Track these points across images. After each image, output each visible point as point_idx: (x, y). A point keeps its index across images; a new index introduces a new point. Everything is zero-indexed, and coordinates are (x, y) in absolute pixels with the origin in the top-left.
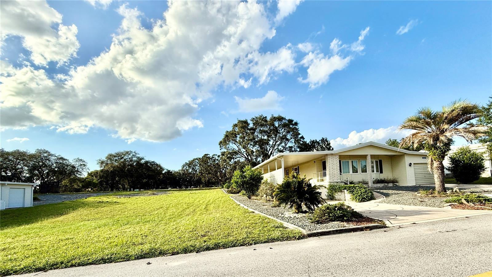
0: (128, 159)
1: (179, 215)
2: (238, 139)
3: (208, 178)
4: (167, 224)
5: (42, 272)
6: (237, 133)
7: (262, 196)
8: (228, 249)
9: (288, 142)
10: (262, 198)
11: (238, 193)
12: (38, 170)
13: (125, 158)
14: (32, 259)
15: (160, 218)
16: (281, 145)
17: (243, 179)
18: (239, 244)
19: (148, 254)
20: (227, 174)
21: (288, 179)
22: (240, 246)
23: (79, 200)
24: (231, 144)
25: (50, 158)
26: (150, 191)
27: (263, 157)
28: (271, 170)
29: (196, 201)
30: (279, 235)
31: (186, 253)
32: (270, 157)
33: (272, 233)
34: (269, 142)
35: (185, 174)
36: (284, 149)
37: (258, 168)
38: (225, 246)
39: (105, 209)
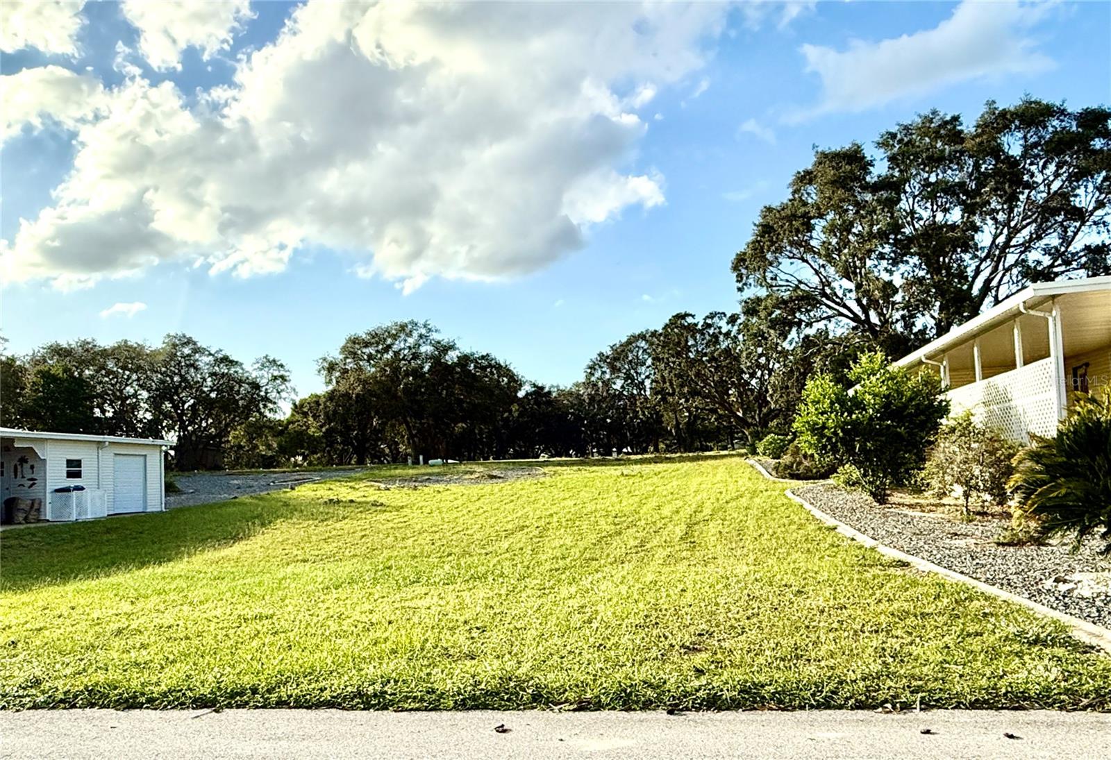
0: (406, 352)
1: (587, 560)
2: (818, 237)
3: (689, 411)
4: (547, 591)
5: (210, 710)
6: (813, 212)
7: (944, 494)
8: (798, 714)
9: (1078, 224)
10: (945, 501)
11: (825, 476)
12: (172, 401)
13: (396, 348)
14: (183, 668)
15: (519, 565)
16: (1042, 243)
17: (850, 414)
18: (847, 699)
19: (498, 694)
20: (771, 396)
21: (1090, 411)
22: (852, 709)
23: (275, 494)
24: (785, 263)
25: (197, 360)
26: (478, 464)
27: (941, 309)
28: (990, 367)
29: (645, 509)
30: (1052, 678)
31: (628, 710)
32: (982, 308)
33: (1012, 666)
34: (973, 238)
35: (597, 398)
36: (1059, 262)
37: (920, 363)
38: (786, 701)
39: (346, 525)
